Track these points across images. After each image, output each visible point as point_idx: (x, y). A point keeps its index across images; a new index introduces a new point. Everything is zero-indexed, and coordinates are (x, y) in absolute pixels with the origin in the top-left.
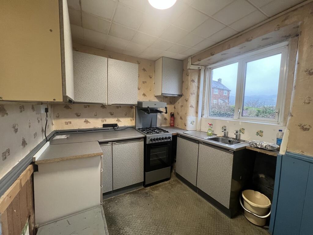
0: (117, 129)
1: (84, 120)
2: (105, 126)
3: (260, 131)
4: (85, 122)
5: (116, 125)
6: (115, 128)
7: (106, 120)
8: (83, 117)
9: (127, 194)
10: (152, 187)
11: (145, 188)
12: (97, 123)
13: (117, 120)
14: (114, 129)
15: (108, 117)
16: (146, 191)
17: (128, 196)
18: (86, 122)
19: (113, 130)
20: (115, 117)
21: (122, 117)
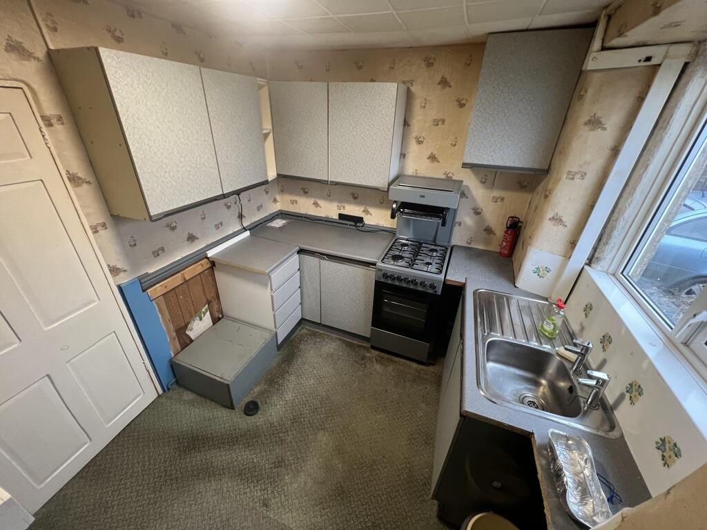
0: (362, 229)
1: (312, 201)
2: (342, 216)
3: (675, 445)
4: (314, 204)
5: (360, 220)
6: (358, 224)
7: (344, 207)
8: (311, 196)
9: (340, 339)
10: (383, 354)
11: (371, 349)
12: (330, 210)
13: (364, 211)
14: (355, 226)
15: (349, 202)
16: (368, 355)
17: (338, 343)
18: (316, 204)
19: (355, 228)
20: (361, 204)
21: (375, 206)
